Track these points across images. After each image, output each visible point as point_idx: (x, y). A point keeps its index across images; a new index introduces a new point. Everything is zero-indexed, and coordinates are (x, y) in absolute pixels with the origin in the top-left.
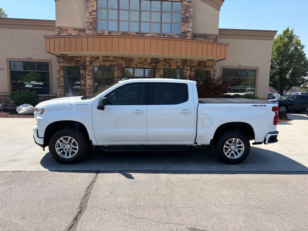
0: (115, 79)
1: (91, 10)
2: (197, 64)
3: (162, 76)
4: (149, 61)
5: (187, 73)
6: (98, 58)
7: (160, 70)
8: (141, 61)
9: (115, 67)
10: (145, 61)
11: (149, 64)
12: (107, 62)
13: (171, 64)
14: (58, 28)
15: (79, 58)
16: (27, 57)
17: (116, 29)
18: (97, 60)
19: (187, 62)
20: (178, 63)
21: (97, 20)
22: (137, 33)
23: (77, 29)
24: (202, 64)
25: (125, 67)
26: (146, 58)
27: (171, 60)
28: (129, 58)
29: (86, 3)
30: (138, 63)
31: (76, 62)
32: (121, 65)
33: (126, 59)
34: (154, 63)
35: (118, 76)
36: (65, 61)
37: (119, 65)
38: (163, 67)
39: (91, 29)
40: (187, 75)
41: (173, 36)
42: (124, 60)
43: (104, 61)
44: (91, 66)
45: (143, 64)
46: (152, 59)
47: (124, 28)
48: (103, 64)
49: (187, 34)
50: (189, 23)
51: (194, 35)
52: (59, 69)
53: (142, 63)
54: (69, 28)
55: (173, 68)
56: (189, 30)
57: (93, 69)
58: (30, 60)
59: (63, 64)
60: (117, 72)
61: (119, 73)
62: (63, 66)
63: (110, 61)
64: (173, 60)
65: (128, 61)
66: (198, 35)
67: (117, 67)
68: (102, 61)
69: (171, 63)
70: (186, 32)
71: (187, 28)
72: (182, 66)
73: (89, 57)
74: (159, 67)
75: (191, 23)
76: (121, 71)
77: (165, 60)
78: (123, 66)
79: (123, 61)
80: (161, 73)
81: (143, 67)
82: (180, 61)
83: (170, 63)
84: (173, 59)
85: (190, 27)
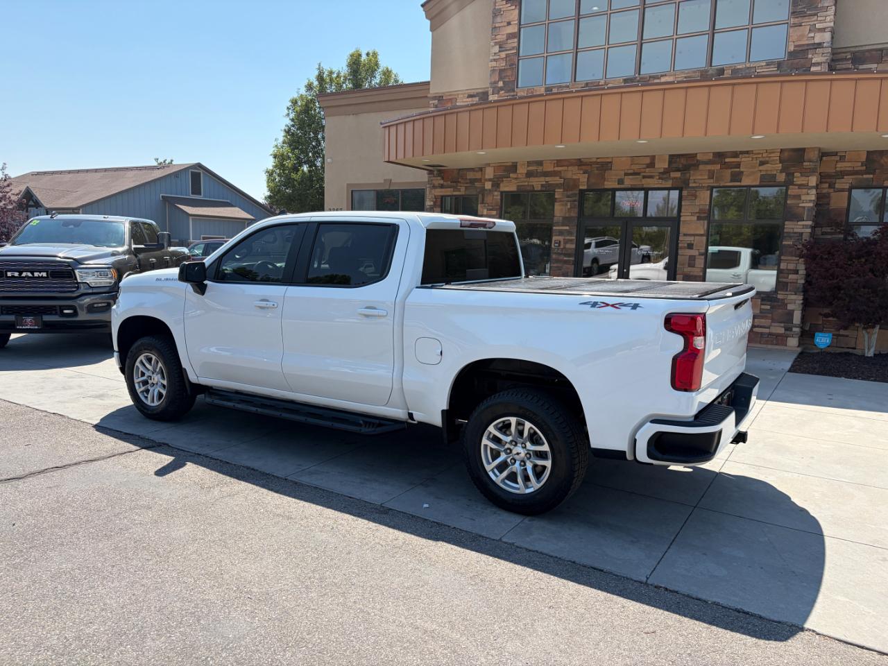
0: (554, 228)
1: (503, 35)
2: (860, 164)
3: (705, 213)
4: (662, 165)
5: (803, 198)
6: (513, 167)
7: (698, 194)
8: (637, 167)
9: (556, 190)
10: (648, 167)
11: (661, 176)
12: (536, 179)
13: (742, 170)
14: (434, 98)
15: (477, 171)
16: (385, 180)
17: (568, 78)
18: (511, 175)
19: (806, 158)
20: (767, 163)
21: (518, 60)
22: (628, 79)
23: (477, 93)
24: (882, 161)
25: (585, 187)
26: (653, 158)
27: (741, 156)
28: (598, 160)
29: (493, 17)
30: (626, 174)
31: (470, 183)
32: (576, 183)
33: (591, 164)
34: (678, 170)
35: (565, 218)
36: (445, 183)
37: (569, 185)
38: (711, 182)
39: (501, 89)
40: (804, 207)
41: (753, 70)
42: (584, 167)
43: (529, 174)
44: (496, 191)
45: (640, 177)
46: (672, 157)
47: (590, 70)
48: (526, 184)
49: (810, 56)
50: (819, 14)
51: (854, 53)
52: (432, 203)
53: (638, 174)
54: (458, 95)
55: (746, 181)
56: (817, 40)
57: (499, 200)
58: (389, 187)
59: (441, 192)
60: (563, 205)
61: (569, 207)
62: (440, 197)
63: (546, 174)
64: (747, 155)
65: (597, 169)
66: (868, 51)
67: (562, 190)
68: (524, 176)
69: (740, 164)
70: (806, 48)
71: (812, 35)
72: (784, 174)
73: (493, 168)
74: (695, 182)
75: (828, 13)
76: (575, 201)
77: (720, 156)
78: (581, 188)
79: (582, 172)
80: (702, 203)
81: (641, 186)
82: (776, 156)
83: (738, 165)
84: (747, 152)
85: (823, 30)
